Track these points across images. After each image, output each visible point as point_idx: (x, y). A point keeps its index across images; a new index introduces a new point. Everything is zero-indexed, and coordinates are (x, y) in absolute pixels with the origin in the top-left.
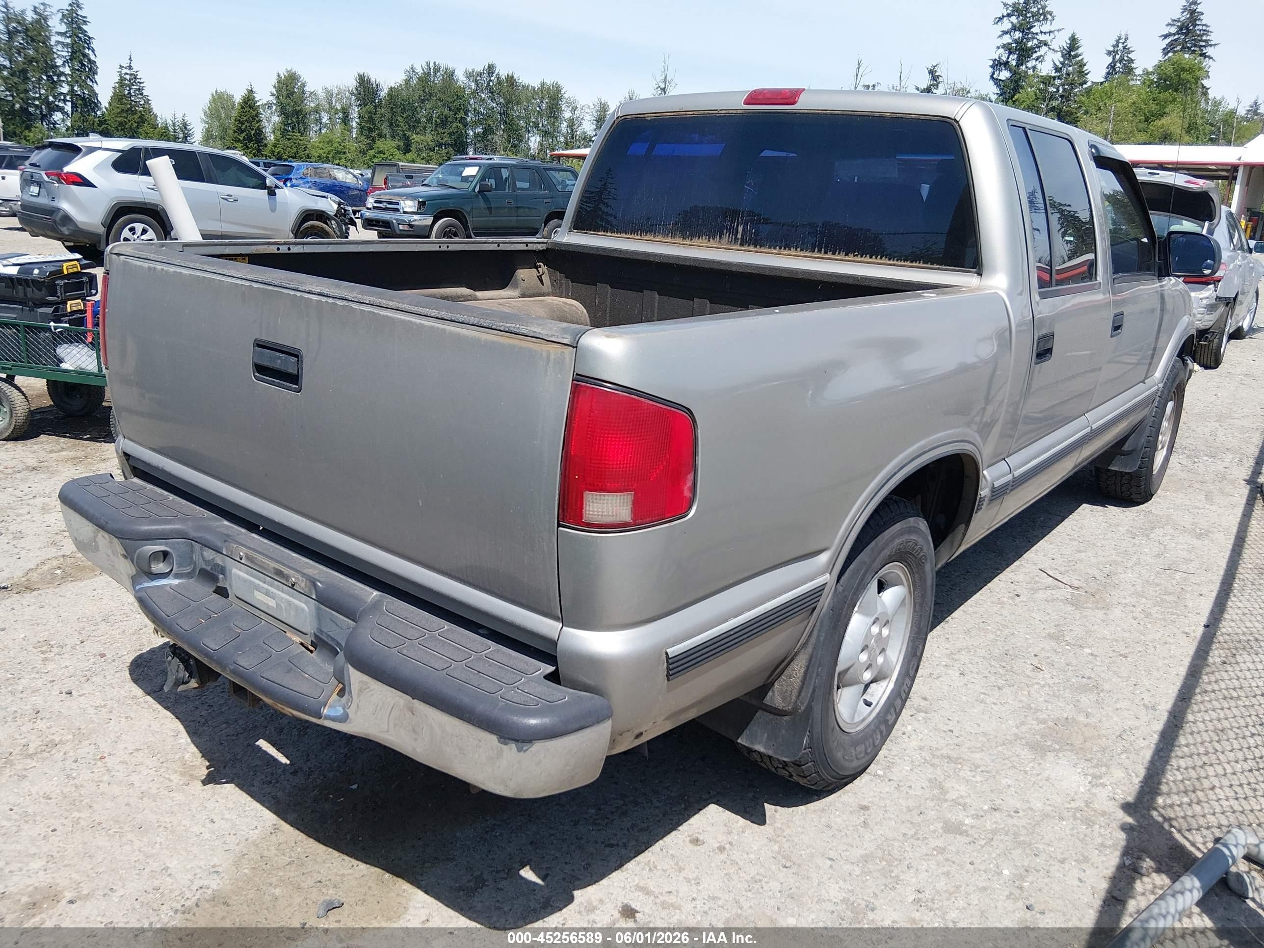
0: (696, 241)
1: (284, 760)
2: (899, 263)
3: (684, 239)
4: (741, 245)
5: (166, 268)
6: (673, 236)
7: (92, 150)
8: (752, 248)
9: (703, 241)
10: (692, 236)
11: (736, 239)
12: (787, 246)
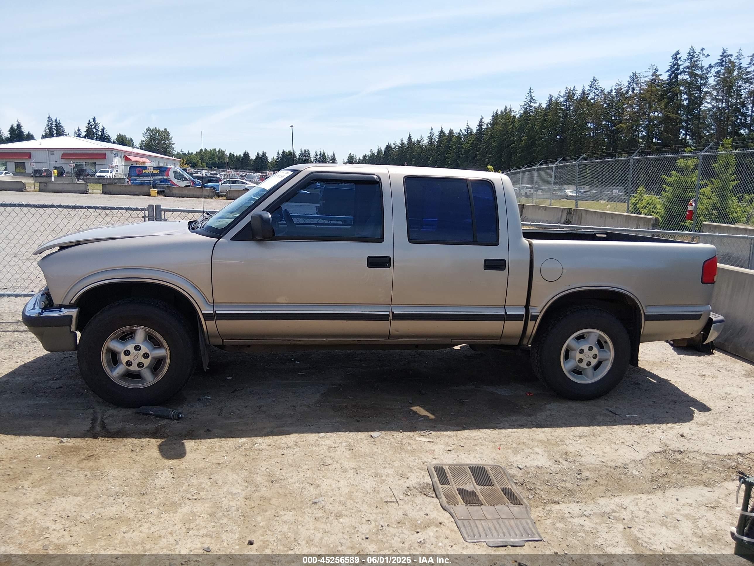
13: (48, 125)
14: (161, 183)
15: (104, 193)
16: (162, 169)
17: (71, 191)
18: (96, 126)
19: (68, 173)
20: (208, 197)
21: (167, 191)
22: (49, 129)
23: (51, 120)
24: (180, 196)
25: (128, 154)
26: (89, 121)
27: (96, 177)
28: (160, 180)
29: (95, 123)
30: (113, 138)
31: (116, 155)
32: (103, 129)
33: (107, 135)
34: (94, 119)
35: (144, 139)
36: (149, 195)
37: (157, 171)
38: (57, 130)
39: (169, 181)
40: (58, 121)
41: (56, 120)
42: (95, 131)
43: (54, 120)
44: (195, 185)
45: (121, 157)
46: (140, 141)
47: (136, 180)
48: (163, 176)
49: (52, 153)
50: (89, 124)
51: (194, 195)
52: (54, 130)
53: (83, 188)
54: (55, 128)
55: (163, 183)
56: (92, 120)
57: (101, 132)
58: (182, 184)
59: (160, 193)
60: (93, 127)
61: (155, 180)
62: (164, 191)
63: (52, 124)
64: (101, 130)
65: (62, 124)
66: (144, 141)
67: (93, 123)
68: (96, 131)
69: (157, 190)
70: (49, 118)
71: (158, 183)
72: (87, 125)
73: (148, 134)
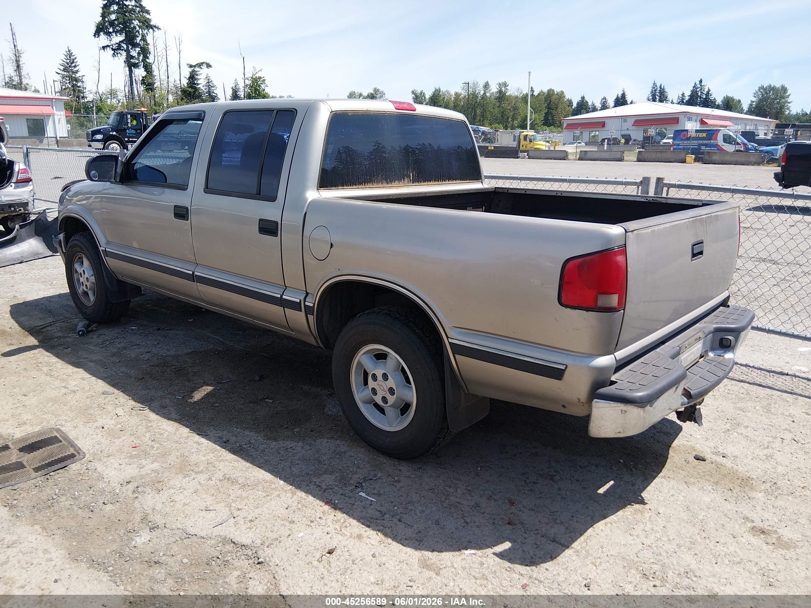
0: (394, 184)
1: (612, 483)
2: (464, 182)
3: (387, 183)
4: (413, 183)
5: (659, 228)
6: (382, 183)
8: (417, 184)
9: (396, 183)
10: (391, 182)
11: (410, 180)
12: (430, 181)
13: (652, 92)
14: (707, 148)
15: (639, 160)
16: (710, 132)
17: (606, 159)
18: (701, 89)
19: (635, 140)
20: (754, 164)
21: (706, 157)
22: (652, 96)
23: (656, 86)
24: (720, 162)
25: (706, 117)
26: (695, 83)
27: (662, 144)
28: (706, 145)
29: (701, 85)
30: (719, 101)
31: (690, 119)
32: (708, 92)
33: (712, 98)
34: (701, 81)
35: (754, 99)
36: (684, 161)
37: (704, 135)
38: (660, 97)
39: (717, 146)
40: (662, 87)
41: (661, 86)
42: (699, 94)
43: (658, 86)
44: (747, 150)
45: (696, 121)
46: (750, 103)
47: (678, 145)
48: (710, 139)
49: (625, 121)
50: (694, 87)
51: (737, 161)
52: (657, 96)
53: (618, 156)
54: (658, 94)
55: (708, 149)
56: (698, 83)
57: (705, 94)
58: (730, 148)
59: (696, 160)
60: (698, 90)
61: (700, 145)
62: (702, 157)
63: (656, 90)
64: (705, 93)
65: (666, 90)
66: (754, 102)
67: (699, 86)
68: (701, 95)
69: (694, 156)
70: (654, 84)
71: (703, 148)
72: (692, 88)
73: (760, 93)
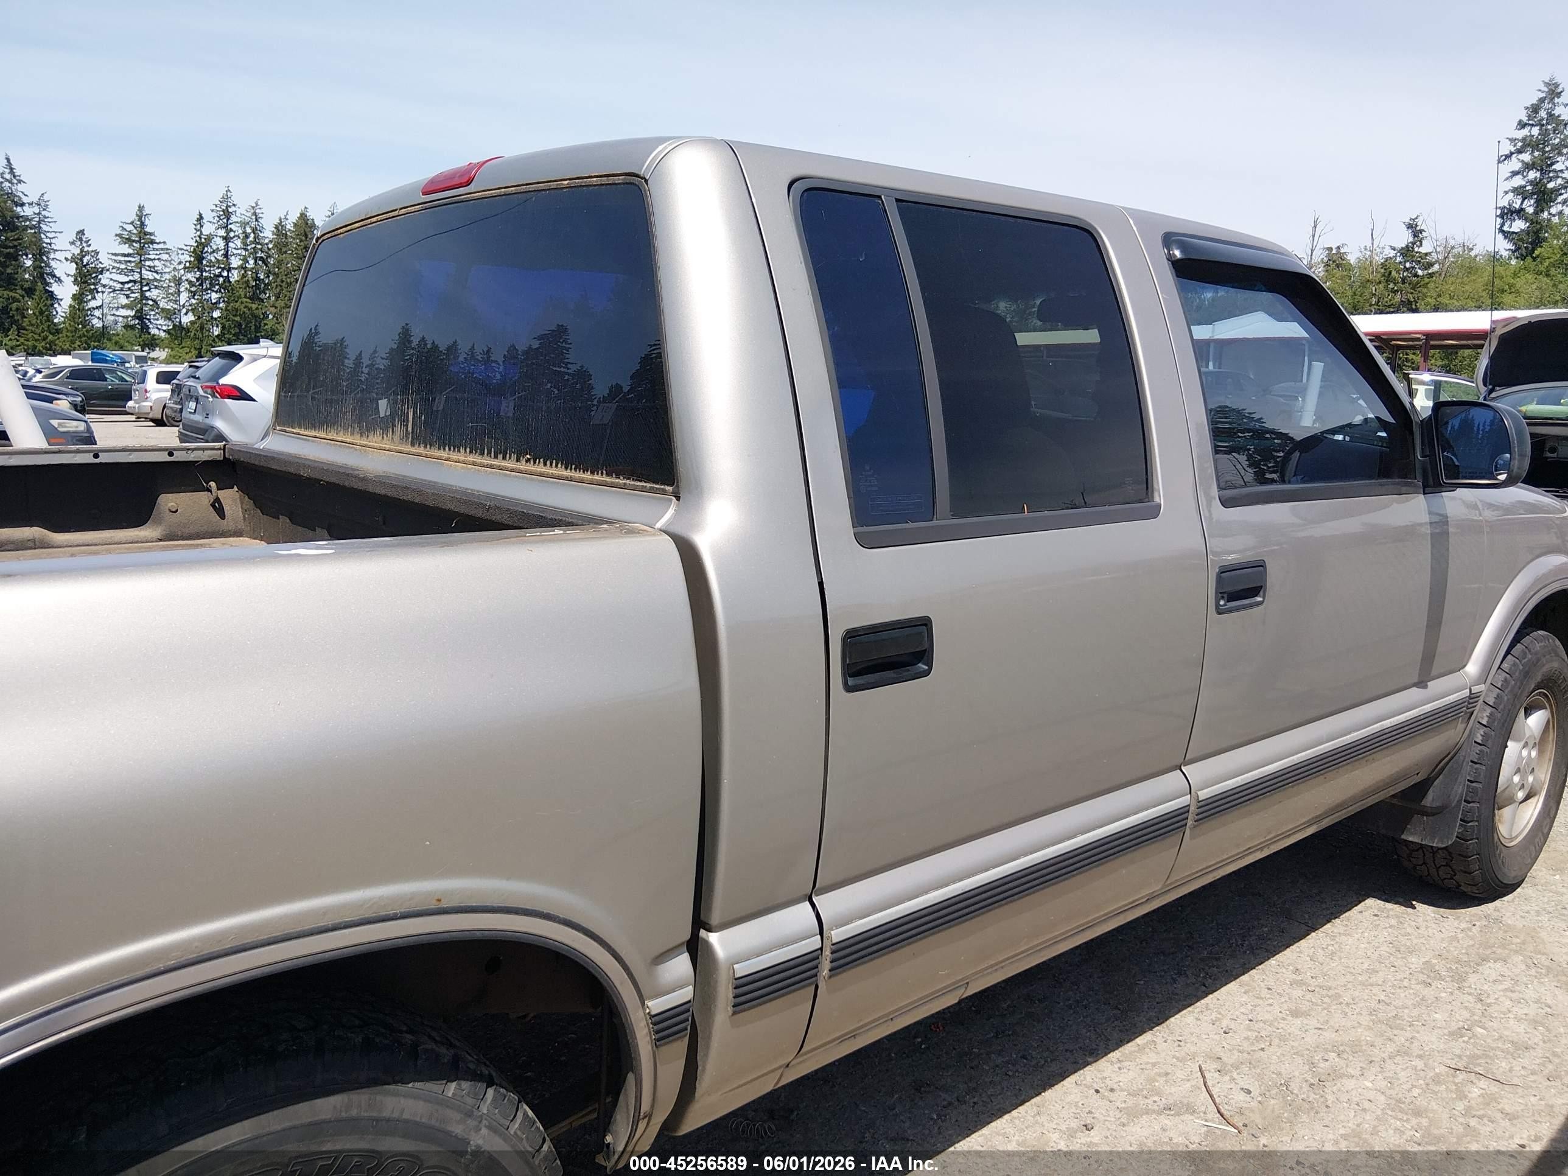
7: (255, 359)
